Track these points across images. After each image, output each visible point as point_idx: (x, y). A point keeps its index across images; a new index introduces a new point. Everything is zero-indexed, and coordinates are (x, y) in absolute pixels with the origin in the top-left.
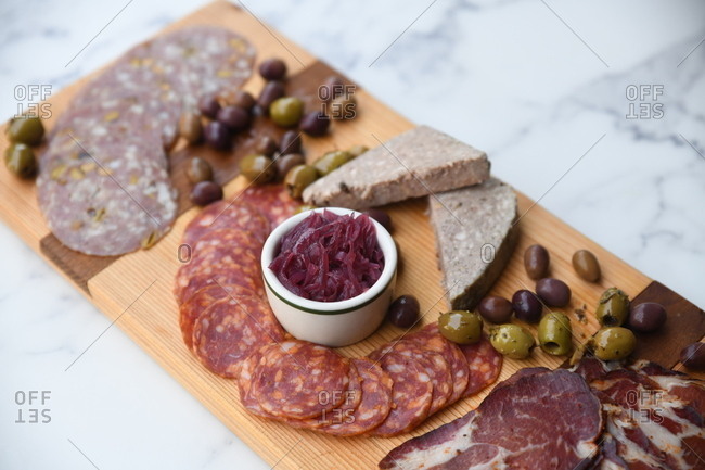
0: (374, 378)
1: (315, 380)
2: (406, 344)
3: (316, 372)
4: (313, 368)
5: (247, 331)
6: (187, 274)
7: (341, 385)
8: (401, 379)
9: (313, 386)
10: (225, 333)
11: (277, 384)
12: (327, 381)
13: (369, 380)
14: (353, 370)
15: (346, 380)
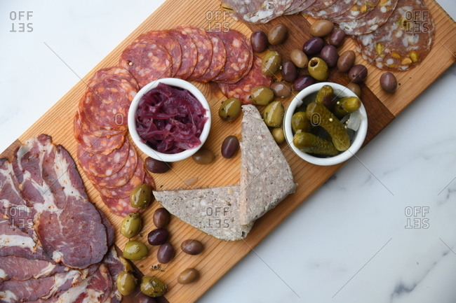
0: (109, 145)
1: (109, 111)
2: (134, 164)
3: (114, 112)
4: (117, 109)
5: (148, 71)
6: (193, 33)
7: (104, 125)
8: (109, 160)
9: (105, 110)
10: (148, 58)
11: (108, 89)
12: (108, 117)
13: (108, 142)
14: (115, 132)
15: (108, 128)
